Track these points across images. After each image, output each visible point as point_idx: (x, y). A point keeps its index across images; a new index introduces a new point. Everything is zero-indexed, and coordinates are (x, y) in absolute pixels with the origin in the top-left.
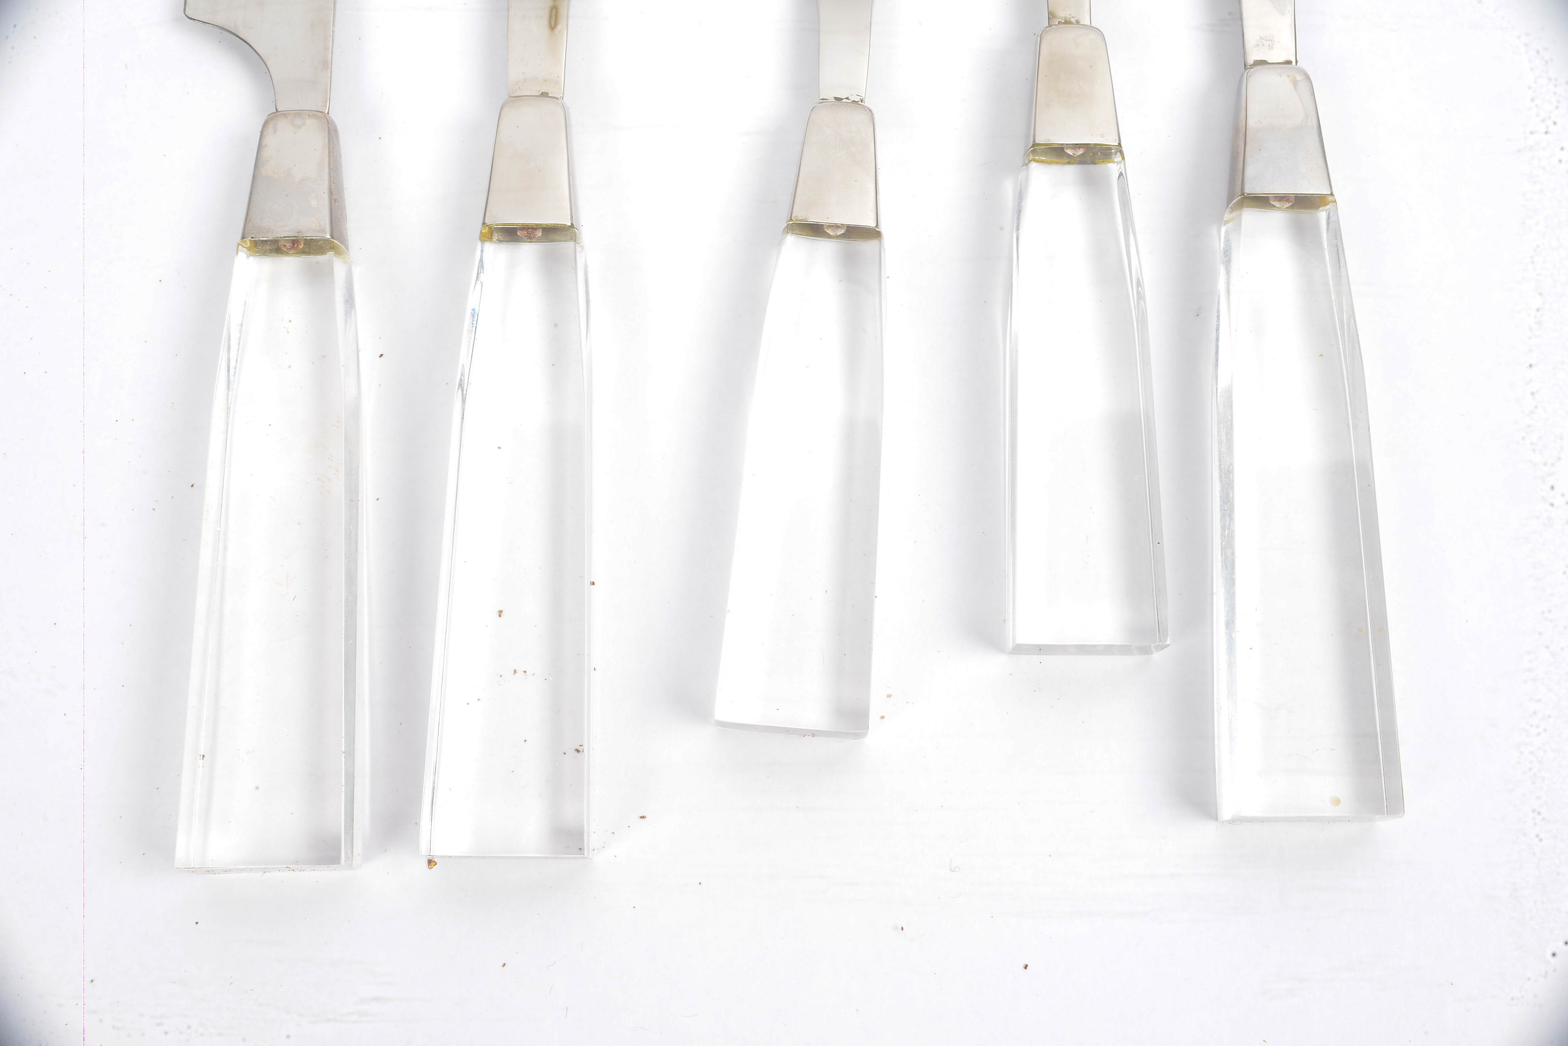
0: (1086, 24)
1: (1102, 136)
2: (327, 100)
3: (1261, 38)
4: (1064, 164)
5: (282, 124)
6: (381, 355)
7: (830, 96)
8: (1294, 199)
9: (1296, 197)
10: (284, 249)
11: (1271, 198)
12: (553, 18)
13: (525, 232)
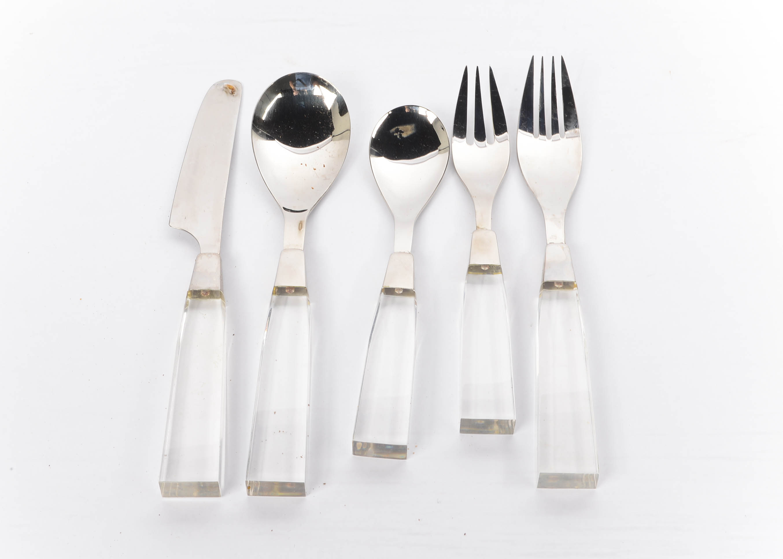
0: (489, 229)
1: (494, 262)
3: (552, 236)
4: (482, 274)
5: (204, 257)
7: (398, 251)
8: (563, 283)
9: (564, 282)
10: (203, 295)
11: (555, 283)
12: (300, 226)
13: (289, 290)
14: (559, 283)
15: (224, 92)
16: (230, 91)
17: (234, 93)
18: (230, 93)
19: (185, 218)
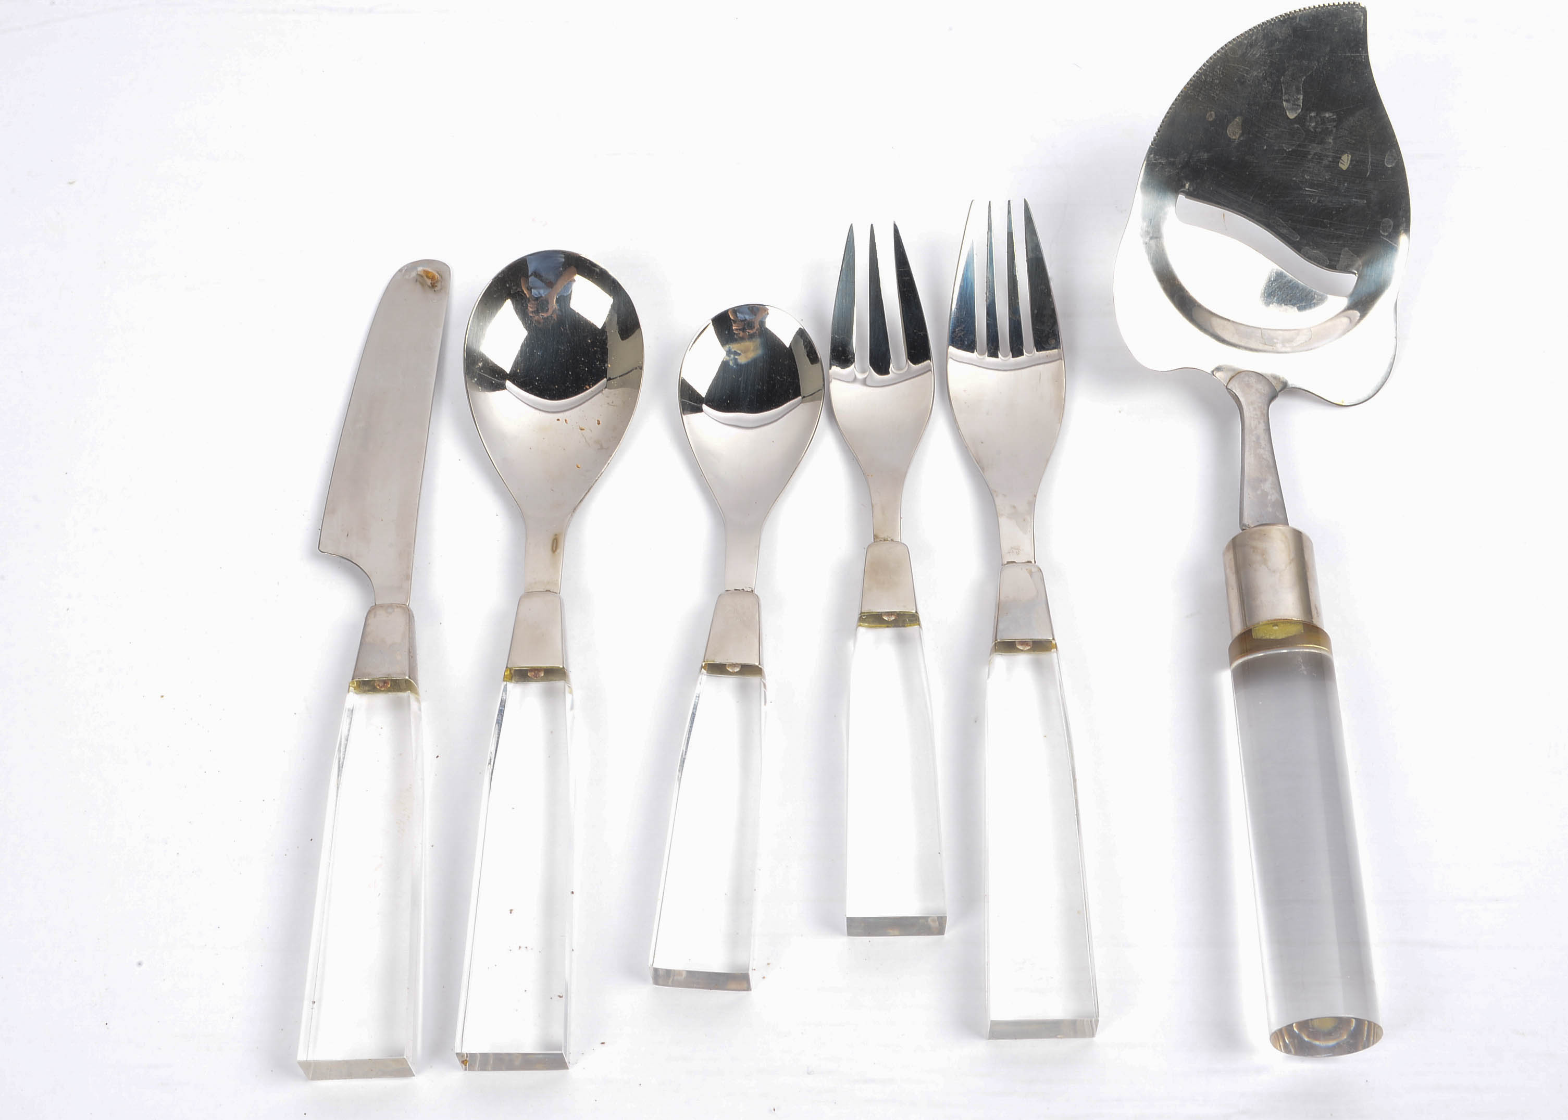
0: (897, 540)
1: (905, 606)
2: (408, 597)
3: (1012, 548)
4: (885, 627)
5: (381, 613)
6: (438, 757)
7: (732, 588)
8: (1031, 643)
9: (1033, 641)
10: (378, 687)
11: (1016, 643)
12: (555, 545)
13: (533, 673)
14: (1023, 643)
15: (419, 286)
16: (429, 282)
17: (436, 286)
18: (429, 286)
19: (348, 535)
